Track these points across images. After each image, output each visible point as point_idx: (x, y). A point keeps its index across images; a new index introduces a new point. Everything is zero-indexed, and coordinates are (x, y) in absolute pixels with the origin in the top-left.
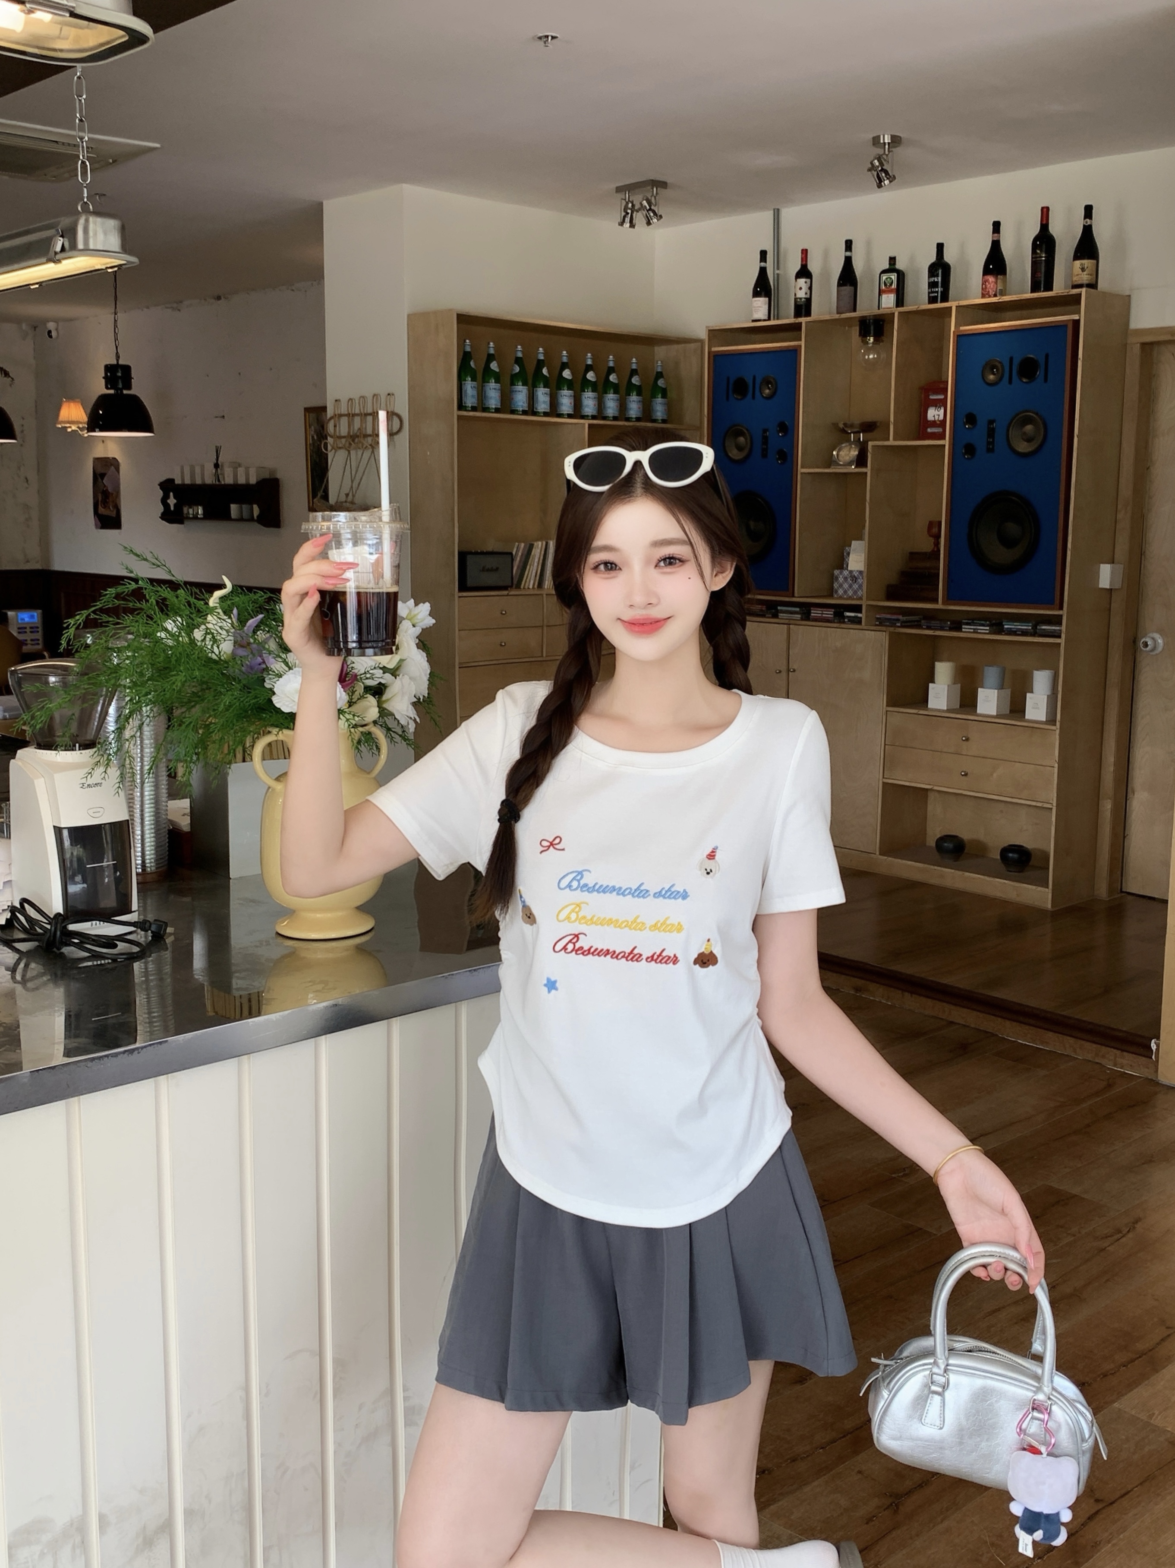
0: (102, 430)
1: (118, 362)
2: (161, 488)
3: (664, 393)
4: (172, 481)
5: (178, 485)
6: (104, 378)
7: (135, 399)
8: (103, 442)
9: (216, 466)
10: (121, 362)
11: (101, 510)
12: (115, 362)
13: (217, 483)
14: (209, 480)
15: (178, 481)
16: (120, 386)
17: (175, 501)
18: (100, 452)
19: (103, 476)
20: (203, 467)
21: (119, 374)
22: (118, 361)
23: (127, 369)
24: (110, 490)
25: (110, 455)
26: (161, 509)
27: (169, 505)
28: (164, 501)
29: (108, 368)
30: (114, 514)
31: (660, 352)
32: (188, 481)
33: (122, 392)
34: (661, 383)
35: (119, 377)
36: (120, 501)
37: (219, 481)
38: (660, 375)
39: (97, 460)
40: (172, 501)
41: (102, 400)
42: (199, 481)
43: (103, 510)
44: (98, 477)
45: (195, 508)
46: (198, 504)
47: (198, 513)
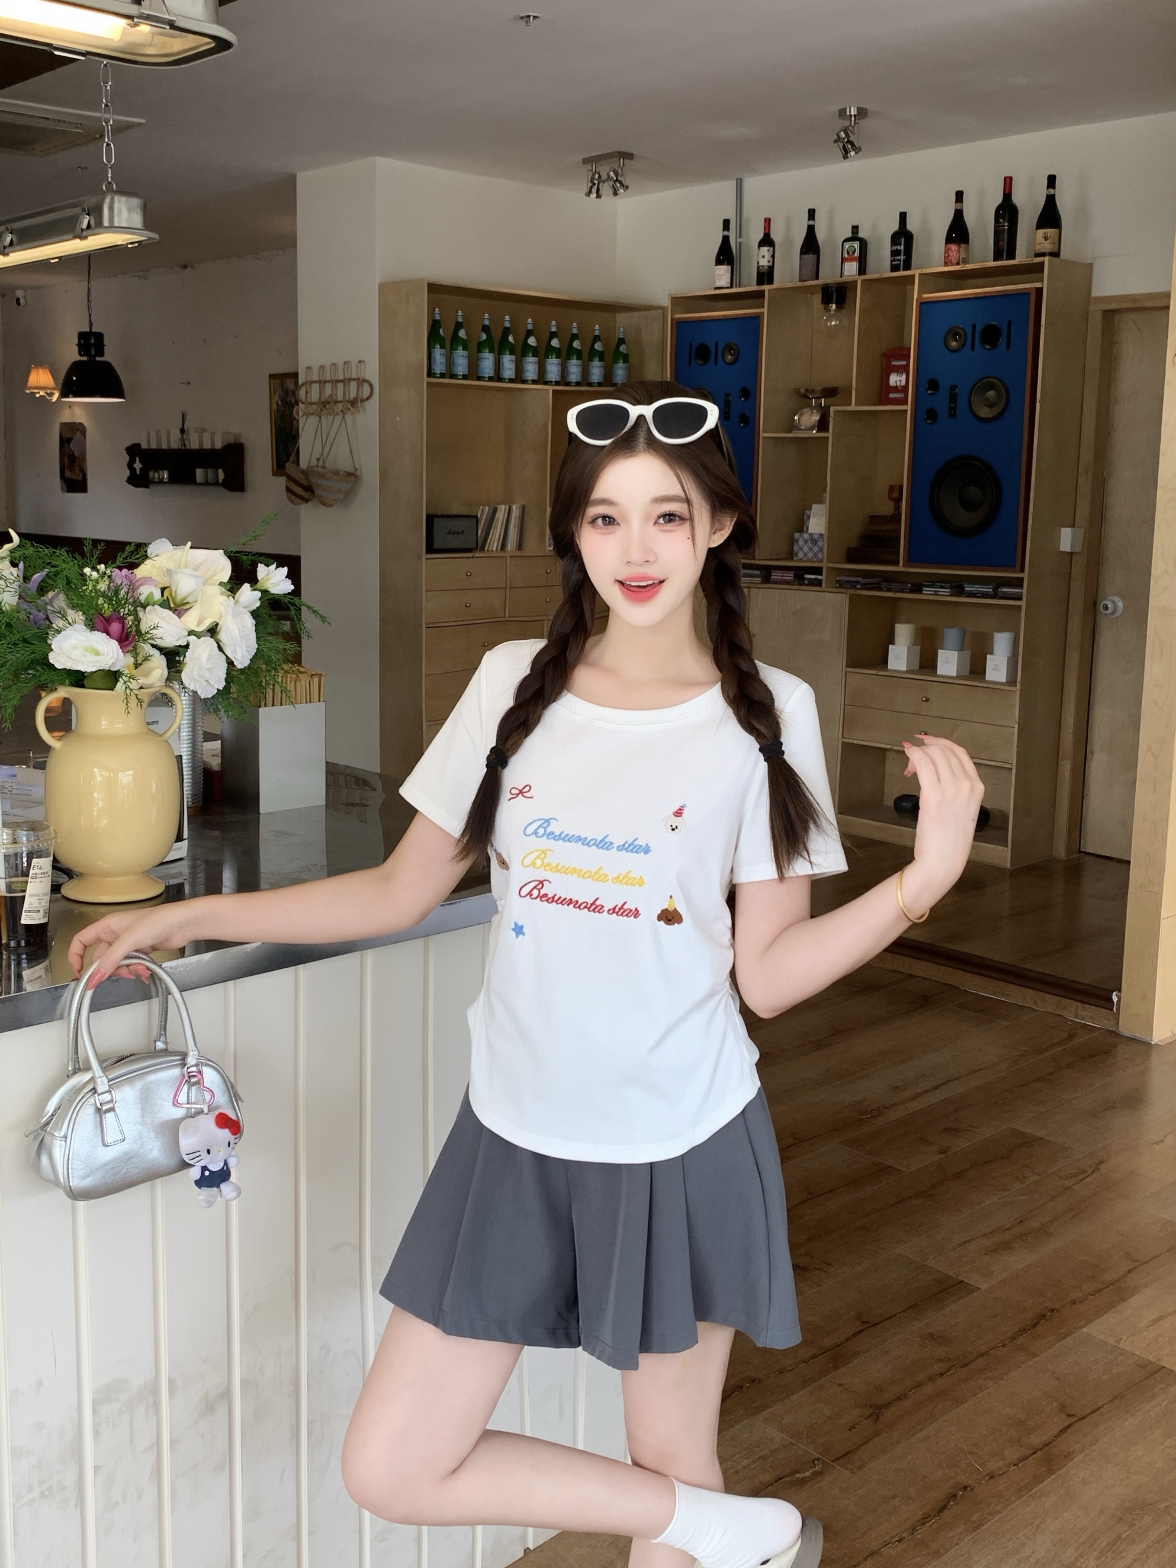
0: (75, 396)
1: (91, 330)
2: (128, 453)
3: (626, 358)
4: (138, 445)
5: (144, 450)
6: (77, 345)
7: (108, 365)
8: (70, 407)
9: (182, 431)
10: (93, 330)
11: (68, 474)
12: (88, 330)
13: (183, 448)
14: (175, 445)
15: (144, 446)
16: (93, 353)
17: (141, 466)
18: (66, 417)
19: (69, 440)
20: (169, 432)
21: (93, 341)
22: (91, 328)
23: (99, 337)
24: (76, 454)
25: (77, 421)
26: (127, 473)
27: (135, 469)
28: (130, 465)
29: (82, 335)
30: (80, 478)
31: (622, 319)
32: (154, 446)
33: (94, 359)
34: (622, 348)
35: (92, 344)
36: (86, 468)
37: (185, 445)
38: (621, 341)
39: (63, 425)
40: (138, 465)
41: (75, 367)
42: (164, 446)
43: (69, 473)
44: (64, 441)
45: (161, 472)
46: (163, 469)
47: (163, 477)
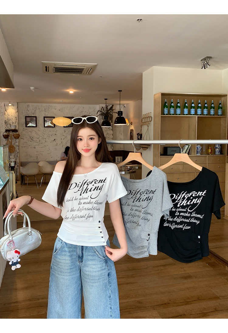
0: (117, 124)
1: (120, 111)
4: (139, 133)
7: (123, 117)
16: (120, 115)
34: (220, 106)
36: (133, 136)
40: (139, 137)
41: (117, 118)
43: (131, 139)
44: (131, 133)
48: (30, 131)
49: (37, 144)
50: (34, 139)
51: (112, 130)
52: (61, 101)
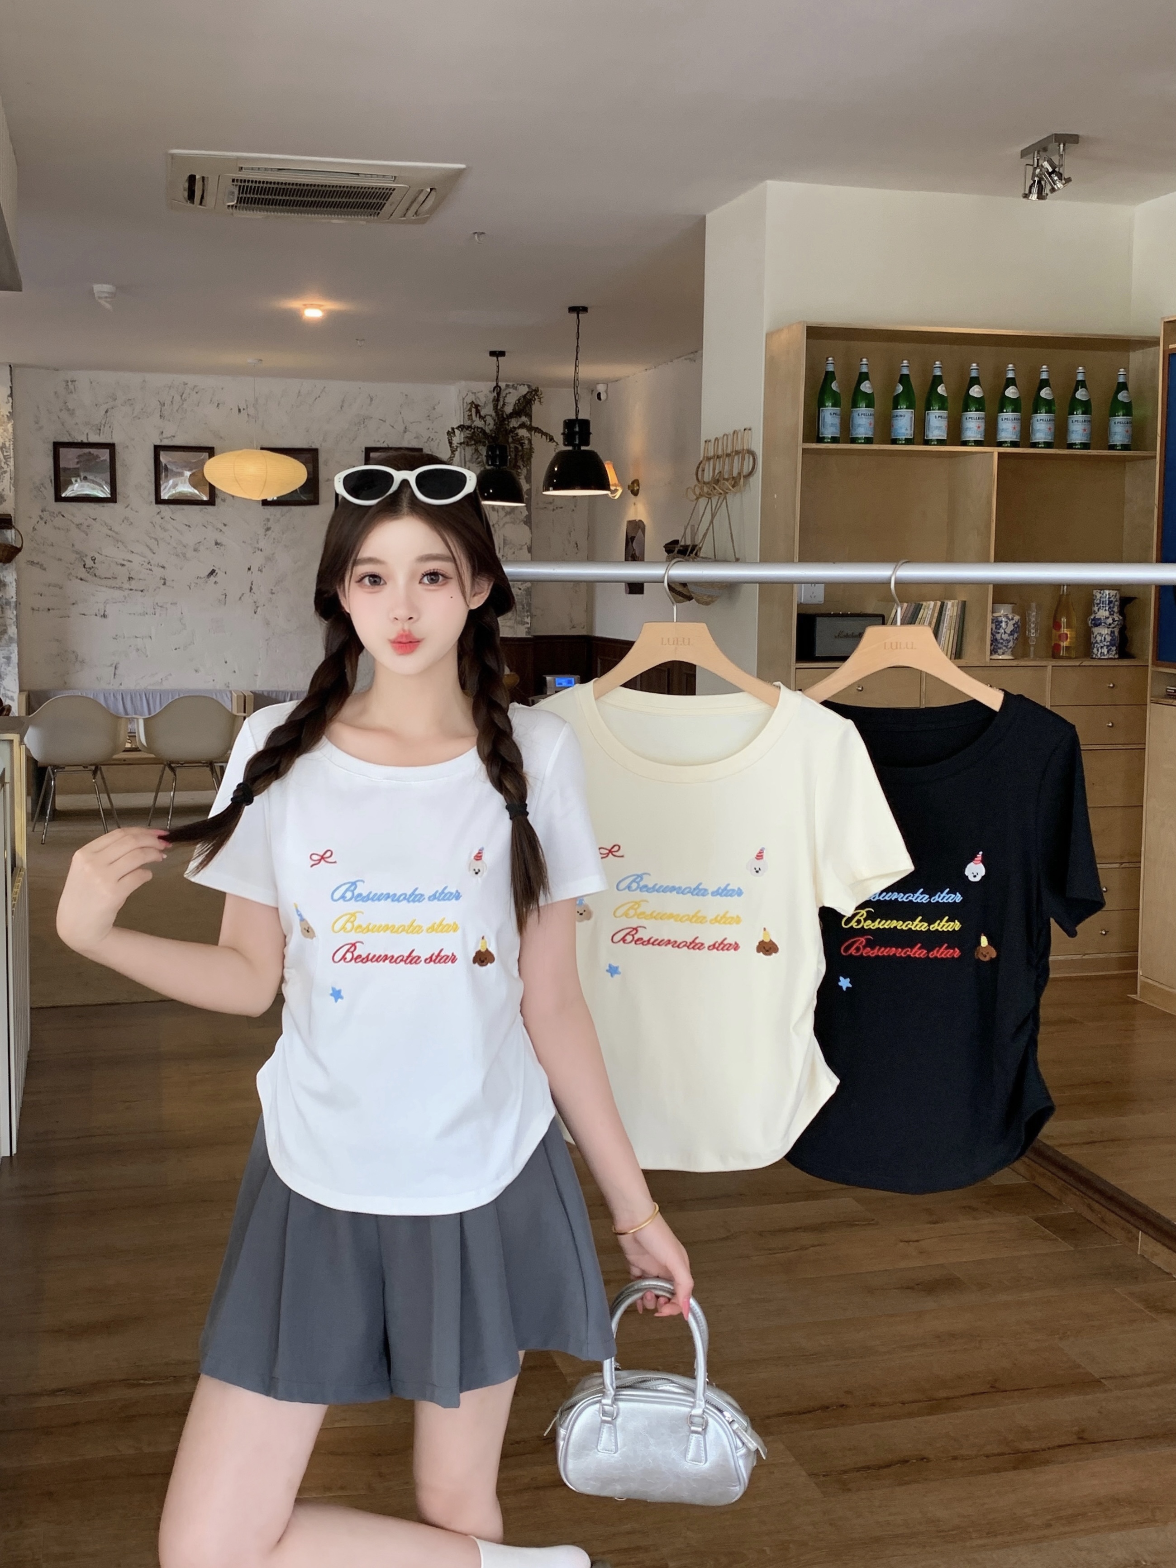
0: (552, 488)
1: (577, 417)
2: (666, 551)
3: (1127, 409)
4: (675, 541)
6: (563, 434)
7: (593, 455)
10: (579, 418)
12: (574, 417)
15: (681, 541)
16: (577, 442)
18: (631, 515)
19: (633, 539)
21: (577, 429)
23: (585, 424)
24: (637, 553)
25: (638, 519)
29: (567, 423)
33: (580, 448)
34: (1122, 396)
35: (576, 433)
38: (1123, 386)
39: (630, 522)
41: (561, 458)
44: (629, 539)
48: (79, 526)
49: (118, 594)
50: (101, 570)
51: (528, 521)
52: (248, 359)
